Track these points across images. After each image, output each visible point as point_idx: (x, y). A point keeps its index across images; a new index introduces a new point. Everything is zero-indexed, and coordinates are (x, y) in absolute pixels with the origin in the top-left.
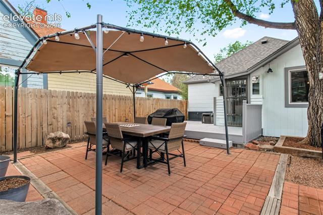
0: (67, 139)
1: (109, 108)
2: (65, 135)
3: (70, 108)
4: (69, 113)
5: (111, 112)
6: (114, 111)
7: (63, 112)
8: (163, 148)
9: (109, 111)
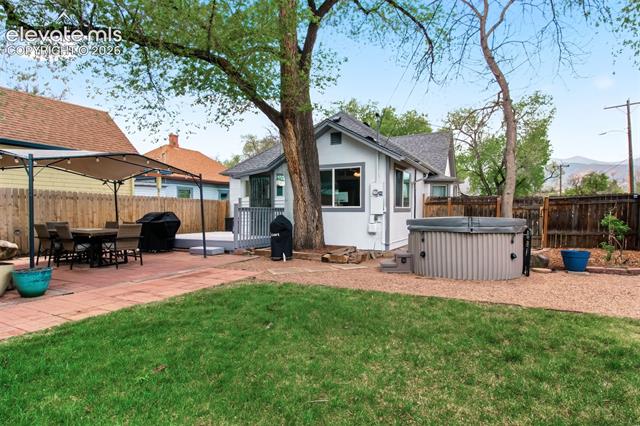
0: (13, 249)
1: (82, 212)
2: (10, 245)
3: (18, 211)
4: (18, 218)
5: (86, 217)
6: (91, 216)
7: (7, 216)
8: (113, 247)
9: (83, 216)
